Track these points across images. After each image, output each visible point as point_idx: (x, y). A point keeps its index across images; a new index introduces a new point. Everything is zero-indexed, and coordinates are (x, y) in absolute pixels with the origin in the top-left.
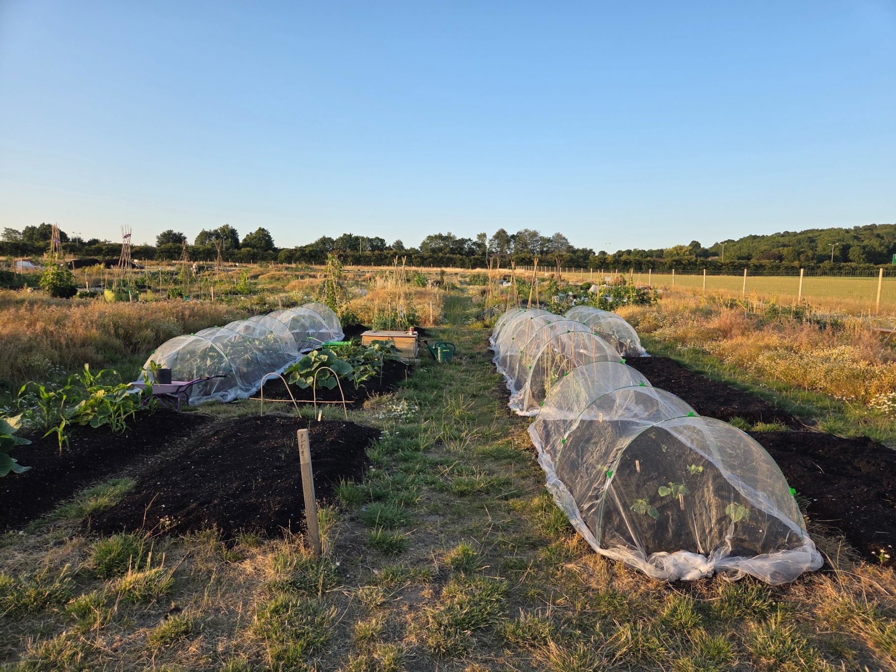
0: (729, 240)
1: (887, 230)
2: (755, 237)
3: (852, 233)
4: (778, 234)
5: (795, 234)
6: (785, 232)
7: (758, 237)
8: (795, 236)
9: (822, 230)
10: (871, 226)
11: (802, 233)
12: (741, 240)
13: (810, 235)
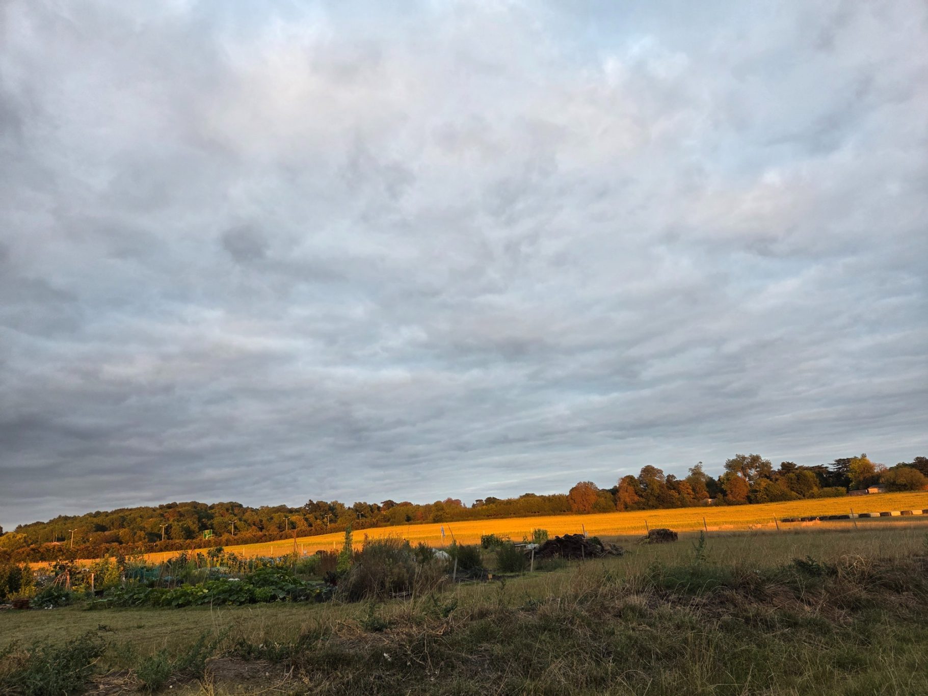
0: (38, 523)
1: (186, 508)
2: (66, 518)
3: (158, 511)
4: (90, 515)
5: (106, 514)
6: (96, 512)
7: (70, 518)
8: (107, 516)
9: (131, 510)
10: (172, 504)
11: (112, 513)
12: (51, 522)
13: (121, 514)
